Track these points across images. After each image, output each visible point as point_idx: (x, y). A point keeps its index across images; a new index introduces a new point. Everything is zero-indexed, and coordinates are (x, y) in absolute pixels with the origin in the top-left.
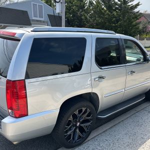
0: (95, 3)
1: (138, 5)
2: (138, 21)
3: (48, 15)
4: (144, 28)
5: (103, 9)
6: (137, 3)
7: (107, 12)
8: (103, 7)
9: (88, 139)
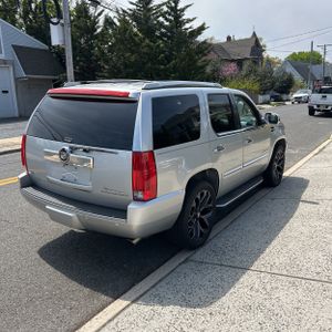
0: (118, 24)
1: (202, 28)
2: (204, 58)
3: (13, 46)
4: (214, 71)
5: (136, 35)
6: (200, 24)
7: (147, 41)
8: (135, 30)
9: (211, 237)
